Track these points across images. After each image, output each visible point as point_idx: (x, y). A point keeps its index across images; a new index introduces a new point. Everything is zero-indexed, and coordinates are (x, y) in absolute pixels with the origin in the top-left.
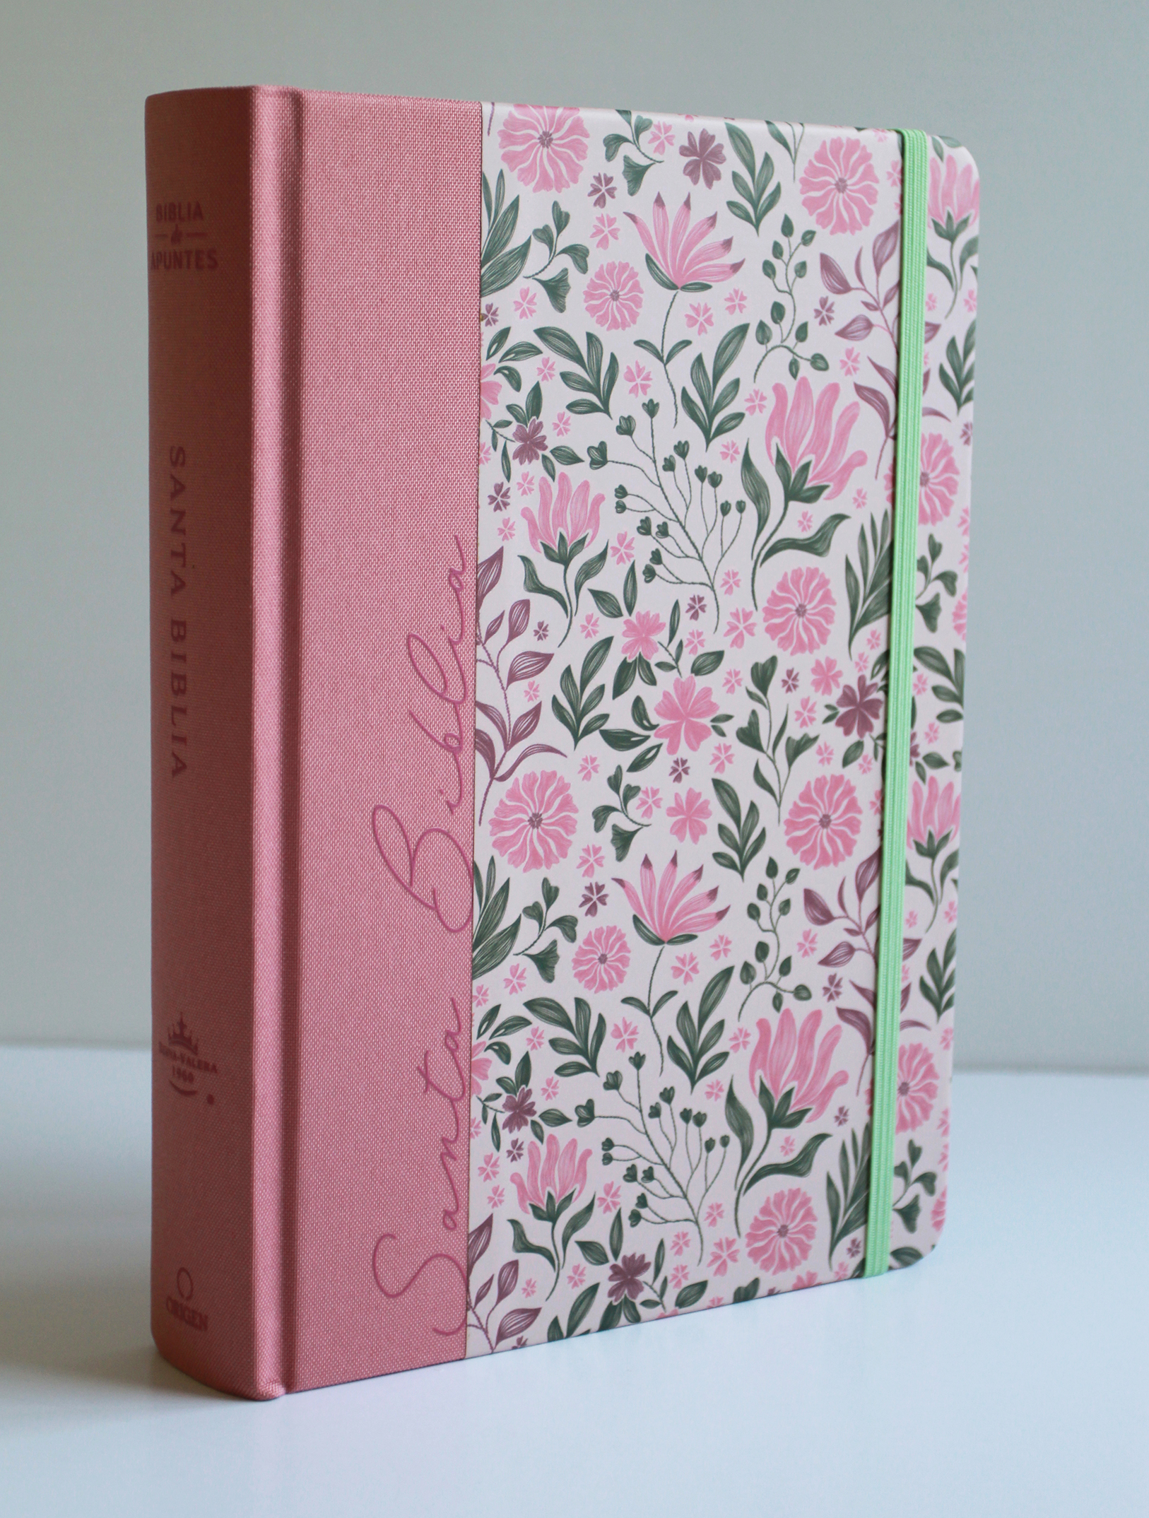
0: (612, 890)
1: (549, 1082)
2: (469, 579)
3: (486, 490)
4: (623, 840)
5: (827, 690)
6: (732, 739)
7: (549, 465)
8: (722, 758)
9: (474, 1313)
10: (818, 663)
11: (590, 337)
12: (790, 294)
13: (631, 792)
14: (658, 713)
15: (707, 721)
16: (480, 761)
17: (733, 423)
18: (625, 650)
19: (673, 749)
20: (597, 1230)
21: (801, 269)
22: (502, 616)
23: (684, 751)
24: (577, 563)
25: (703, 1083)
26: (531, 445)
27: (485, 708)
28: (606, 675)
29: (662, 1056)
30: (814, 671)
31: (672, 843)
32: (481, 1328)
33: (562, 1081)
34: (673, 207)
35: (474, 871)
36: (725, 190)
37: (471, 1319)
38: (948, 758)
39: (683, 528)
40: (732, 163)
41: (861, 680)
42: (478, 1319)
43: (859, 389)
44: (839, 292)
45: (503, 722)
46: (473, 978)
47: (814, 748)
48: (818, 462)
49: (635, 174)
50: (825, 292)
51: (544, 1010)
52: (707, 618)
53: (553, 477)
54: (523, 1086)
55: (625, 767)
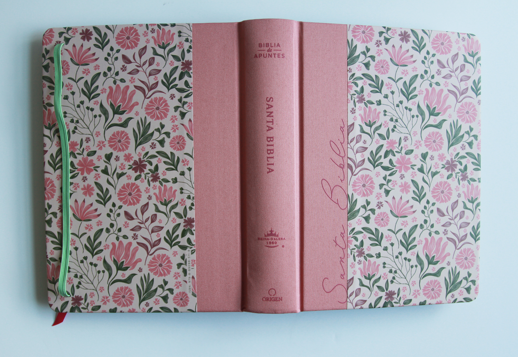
0: (384, 203)
1: (368, 247)
2: (346, 129)
3: (350, 109)
4: (387, 192)
5: (442, 161)
6: (416, 170)
7: (366, 104)
8: (413, 175)
10: (439, 154)
11: (376, 76)
12: (429, 68)
13: (389, 181)
14: (396, 163)
15: (409, 166)
16: (349, 170)
17: (415, 97)
18: (387, 148)
19: (400, 171)
20: (382, 283)
21: (432, 62)
22: (354, 138)
23: (403, 172)
24: (374, 127)
25: (410, 252)
26: (361, 100)
27: (350, 159)
28: (382, 153)
29: (399, 244)
30: (438, 156)
31: (401, 194)
32: (351, 302)
33: (372, 247)
34: (397, 48)
35: (348, 196)
36: (411, 44)
37: (348, 300)
38: (477, 179)
39: (402, 120)
40: (412, 38)
41: (452, 159)
42: (350, 300)
43: (449, 90)
44: (442, 68)
45: (355, 162)
46: (348, 221)
47: (439, 174)
48: (438, 107)
49: (387, 40)
50: (439, 68)
51: (367, 230)
52: (409, 142)
53: (367, 107)
54: (362, 247)
55: (387, 175)
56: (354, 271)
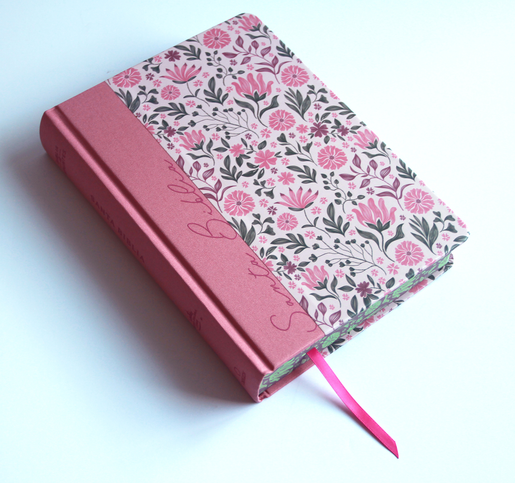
0: (275, 206)
1: (295, 257)
2: (175, 166)
3: (165, 147)
4: (270, 194)
5: (305, 131)
6: (285, 156)
7: (180, 133)
8: (285, 162)
9: (318, 321)
10: (297, 128)
11: (170, 104)
12: (220, 65)
13: (263, 183)
14: (257, 163)
15: (273, 157)
16: (211, 200)
17: (226, 97)
18: (234, 156)
19: (268, 168)
20: (342, 282)
21: (219, 59)
22: (191, 168)
23: (272, 166)
24: (205, 147)
25: (347, 233)
26: (171, 132)
27: (203, 189)
28: (233, 162)
29: (327, 233)
30: (297, 130)
31: (286, 187)
32: (323, 324)
33: (299, 255)
34: (172, 69)
35: (229, 223)
36: (184, 58)
37: (318, 323)
38: (360, 125)
39: (230, 124)
40: (181, 52)
41: (315, 124)
42: (320, 322)
43: (258, 71)
44: (234, 57)
45: (211, 189)
46: (249, 246)
47: (313, 145)
48: (259, 91)
49: (157, 69)
50: (230, 59)
51: (278, 242)
52: (254, 137)
53: (183, 135)
54: (287, 262)
55: (256, 179)
56: (299, 289)
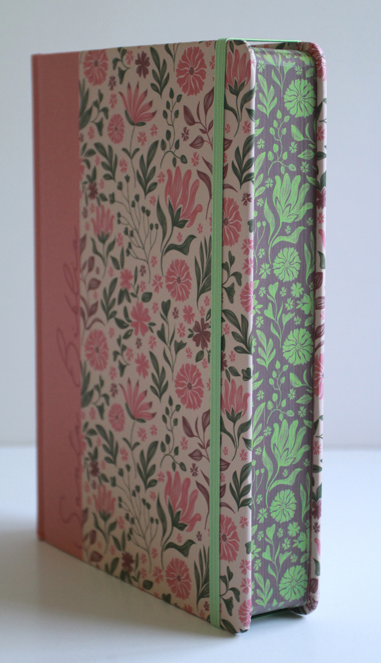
0: (119, 388)
1: (103, 462)
2: (78, 245)
3: (81, 210)
4: (122, 369)
5: (189, 322)
6: (155, 335)
7: (98, 201)
8: (152, 344)
10: (185, 307)
11: (109, 147)
12: (173, 126)
13: (124, 348)
14: (132, 316)
15: (147, 324)
16: (82, 320)
17: (154, 187)
18: (121, 285)
19: (136, 334)
21: (177, 114)
22: (86, 262)
23: (140, 335)
24: (106, 244)
26: (94, 192)
27: (82, 298)
28: (116, 294)
29: (136, 470)
30: (183, 311)
31: (137, 376)
33: (106, 463)
34: (133, 87)
36: (150, 78)
38: (240, 372)
39: (138, 234)
40: (152, 65)
41: (202, 320)
43: (199, 173)
44: (191, 125)
47: (185, 348)
48: (184, 207)
49: (122, 75)
50: (185, 125)
51: (101, 431)
52: (147, 277)
53: (100, 206)
54: (96, 459)
56: (89, 497)
